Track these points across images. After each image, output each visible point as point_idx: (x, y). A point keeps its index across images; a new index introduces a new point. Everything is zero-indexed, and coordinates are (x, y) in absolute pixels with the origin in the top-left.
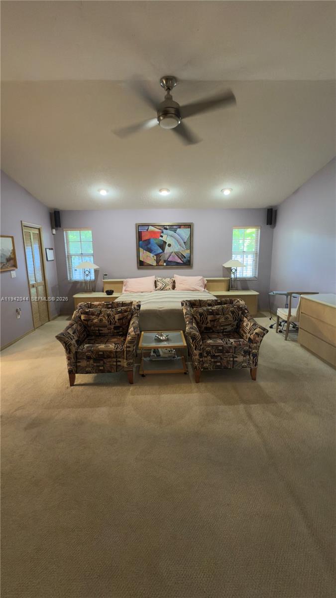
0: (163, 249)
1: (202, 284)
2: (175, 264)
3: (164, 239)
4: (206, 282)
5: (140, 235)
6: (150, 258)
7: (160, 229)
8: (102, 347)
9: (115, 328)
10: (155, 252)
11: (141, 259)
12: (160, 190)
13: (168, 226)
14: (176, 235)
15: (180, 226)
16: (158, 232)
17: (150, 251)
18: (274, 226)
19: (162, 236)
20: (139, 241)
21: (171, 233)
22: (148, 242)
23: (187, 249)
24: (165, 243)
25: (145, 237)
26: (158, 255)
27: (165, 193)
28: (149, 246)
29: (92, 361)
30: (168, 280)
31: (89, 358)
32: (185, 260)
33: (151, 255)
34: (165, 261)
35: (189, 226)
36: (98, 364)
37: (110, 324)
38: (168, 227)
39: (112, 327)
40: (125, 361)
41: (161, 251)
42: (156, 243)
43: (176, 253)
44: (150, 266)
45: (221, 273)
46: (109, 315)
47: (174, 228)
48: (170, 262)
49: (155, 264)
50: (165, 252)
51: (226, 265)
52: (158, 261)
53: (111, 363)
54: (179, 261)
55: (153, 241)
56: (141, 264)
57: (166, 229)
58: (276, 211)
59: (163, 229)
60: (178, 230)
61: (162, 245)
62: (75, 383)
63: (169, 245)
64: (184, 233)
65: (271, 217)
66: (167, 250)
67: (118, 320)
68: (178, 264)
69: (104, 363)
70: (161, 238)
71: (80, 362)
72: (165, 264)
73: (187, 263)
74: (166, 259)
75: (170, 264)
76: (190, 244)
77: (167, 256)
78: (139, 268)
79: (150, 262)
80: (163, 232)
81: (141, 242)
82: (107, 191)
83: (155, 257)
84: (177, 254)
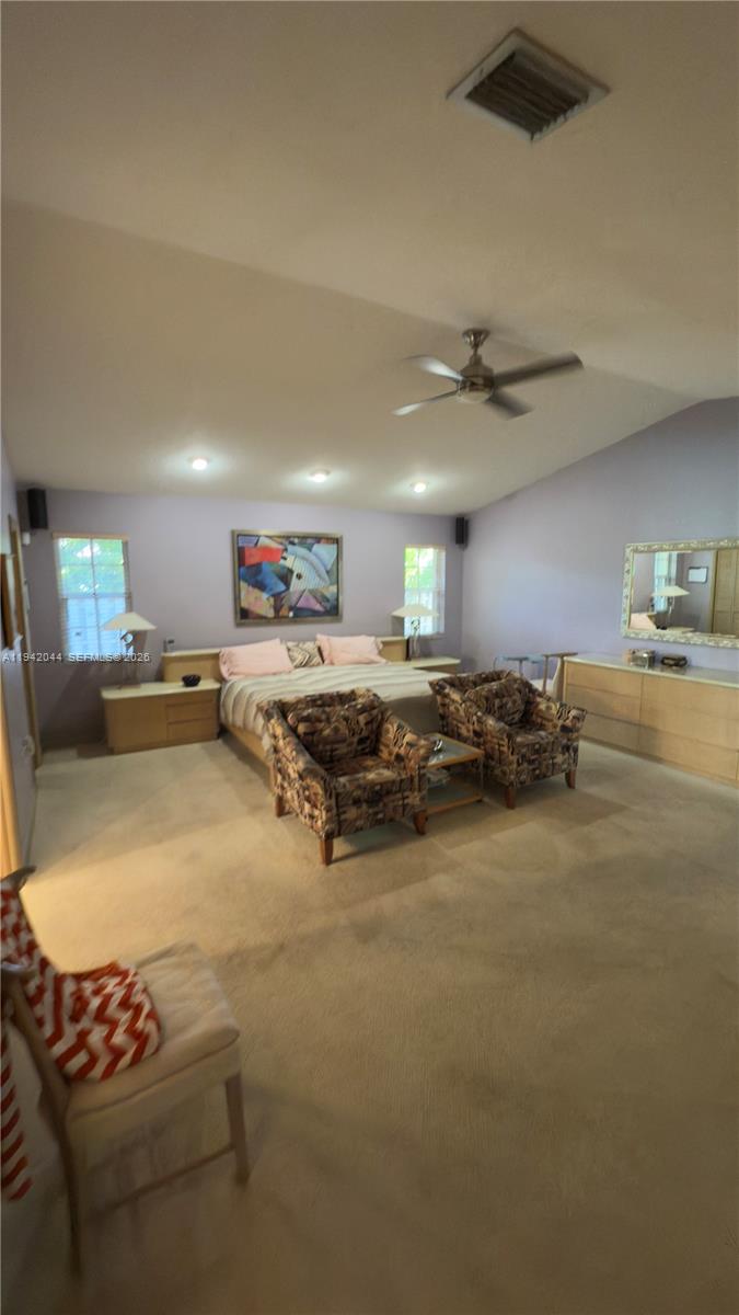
0: (287, 583)
1: (376, 651)
2: (310, 613)
3: (289, 563)
4: (381, 646)
5: (240, 556)
6: (261, 603)
7: (281, 544)
8: (371, 776)
9: (361, 741)
10: (271, 590)
11: (244, 604)
12: (312, 474)
13: (298, 537)
14: (312, 557)
15: (318, 539)
16: (278, 550)
17: (261, 586)
18: (466, 546)
19: (285, 559)
20: (240, 566)
21: (302, 551)
22: (257, 568)
23: (331, 584)
24: (291, 571)
25: (251, 560)
26: (277, 597)
27: (318, 478)
28: (259, 578)
29: (364, 806)
30: (310, 646)
31: (357, 802)
32: (328, 605)
33: (265, 596)
34: (291, 609)
35: (337, 541)
36: (376, 809)
37: (353, 734)
38: (296, 541)
39: (356, 739)
40: (416, 793)
41: (282, 587)
42: (274, 572)
43: (311, 592)
44: (261, 620)
45: (389, 628)
46: (346, 719)
47: (308, 540)
48: (301, 609)
49: (271, 614)
50: (291, 589)
51: (398, 613)
52: (277, 609)
53: (396, 803)
54: (318, 607)
55: (266, 567)
56: (244, 615)
57: (293, 543)
58: (467, 522)
59: (287, 543)
60: (316, 548)
61: (286, 576)
62: (334, 857)
63: (299, 577)
64: (325, 552)
65: (460, 531)
66: (296, 585)
67: (367, 724)
68: (315, 613)
69: (385, 805)
70: (282, 562)
71: (344, 812)
72: (291, 614)
73: (332, 611)
74: (293, 605)
75: (301, 614)
76: (335, 573)
77: (294, 599)
78: (238, 625)
79: (262, 612)
80: (286, 550)
81: (242, 569)
82: (208, 460)
83: (272, 600)
84: (313, 593)
